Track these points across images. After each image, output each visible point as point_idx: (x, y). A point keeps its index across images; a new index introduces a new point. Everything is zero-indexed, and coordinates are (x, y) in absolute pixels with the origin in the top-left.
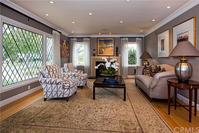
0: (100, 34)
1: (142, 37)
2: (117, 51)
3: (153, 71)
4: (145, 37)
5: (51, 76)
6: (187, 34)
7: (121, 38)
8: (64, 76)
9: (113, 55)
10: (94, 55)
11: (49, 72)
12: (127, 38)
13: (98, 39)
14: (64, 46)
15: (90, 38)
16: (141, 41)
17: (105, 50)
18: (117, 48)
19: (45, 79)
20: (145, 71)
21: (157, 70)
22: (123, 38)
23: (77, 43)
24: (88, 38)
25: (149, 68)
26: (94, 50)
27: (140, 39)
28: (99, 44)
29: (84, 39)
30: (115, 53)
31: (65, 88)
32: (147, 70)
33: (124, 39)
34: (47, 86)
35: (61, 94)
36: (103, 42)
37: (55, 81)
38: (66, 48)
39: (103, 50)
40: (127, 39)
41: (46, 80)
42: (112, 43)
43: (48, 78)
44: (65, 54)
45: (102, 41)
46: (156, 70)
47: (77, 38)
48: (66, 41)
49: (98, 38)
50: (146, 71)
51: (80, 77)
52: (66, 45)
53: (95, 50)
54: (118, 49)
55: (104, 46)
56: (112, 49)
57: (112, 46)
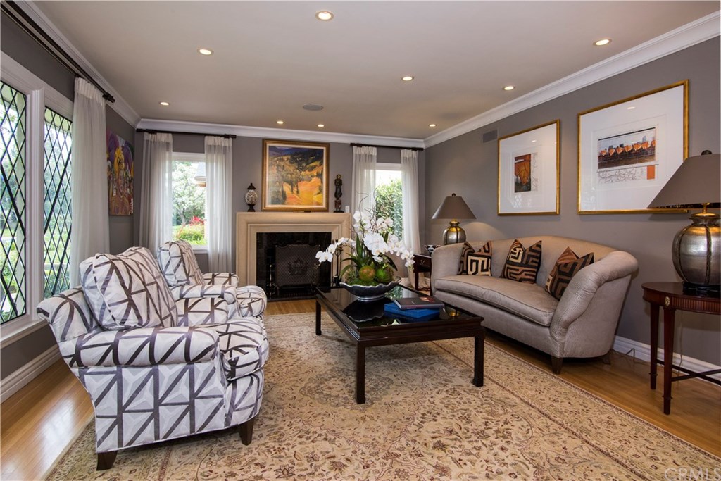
0: (280, 123)
1: (422, 149)
2: (338, 194)
3: (519, 261)
4: (426, 149)
5: (145, 319)
6: (649, 137)
7: (352, 145)
8: (187, 310)
9: (324, 206)
10: (251, 208)
11: (128, 292)
12: (375, 149)
14: (119, 163)
15: (234, 137)
16: (416, 159)
17: (295, 190)
18: (339, 183)
19: (109, 337)
20: (472, 261)
21: (533, 256)
22: (360, 145)
23: (175, 154)
24: (226, 136)
25: (485, 251)
26: (252, 187)
27: (414, 153)
28: (271, 165)
29: (209, 141)
30: (332, 199)
31: (238, 372)
32: (480, 259)
33: (364, 150)
34: (118, 379)
35: (216, 410)
36: (285, 158)
37: (182, 346)
38: (124, 173)
39: (287, 188)
40: (374, 151)
41: (114, 347)
42: (321, 164)
43: (128, 329)
44: (123, 204)
45: (281, 152)
46: (529, 256)
47: (173, 133)
48: (127, 143)
49: (266, 140)
50: (477, 262)
51: (246, 303)
52: (126, 160)
53: (254, 188)
55: (291, 174)
56: (320, 184)
57: (319, 175)
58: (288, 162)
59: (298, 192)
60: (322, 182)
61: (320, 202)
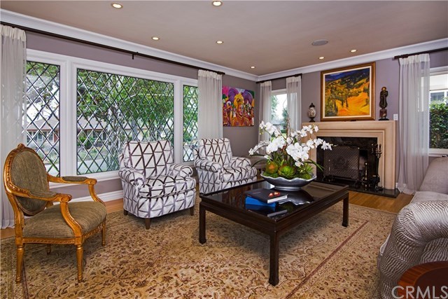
0: (322, 58)
2: (383, 103)
7: (397, 58)
9: (370, 115)
10: (312, 119)
11: (130, 155)
13: (324, 75)
14: (239, 101)
15: (301, 75)
17: (345, 104)
18: (384, 94)
22: (405, 56)
26: (312, 106)
28: (327, 88)
29: (288, 80)
30: (378, 109)
36: (337, 81)
38: (243, 105)
39: (338, 103)
40: (427, 58)
42: (368, 80)
44: (243, 120)
45: (334, 78)
47: (272, 80)
48: (246, 90)
49: (323, 72)
52: (246, 99)
53: (314, 106)
54: (386, 96)
55: (342, 93)
56: (367, 97)
57: (366, 91)
58: (339, 85)
59: (347, 106)
60: (369, 95)
61: (367, 112)
